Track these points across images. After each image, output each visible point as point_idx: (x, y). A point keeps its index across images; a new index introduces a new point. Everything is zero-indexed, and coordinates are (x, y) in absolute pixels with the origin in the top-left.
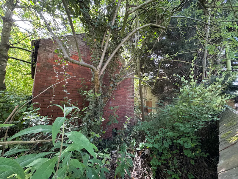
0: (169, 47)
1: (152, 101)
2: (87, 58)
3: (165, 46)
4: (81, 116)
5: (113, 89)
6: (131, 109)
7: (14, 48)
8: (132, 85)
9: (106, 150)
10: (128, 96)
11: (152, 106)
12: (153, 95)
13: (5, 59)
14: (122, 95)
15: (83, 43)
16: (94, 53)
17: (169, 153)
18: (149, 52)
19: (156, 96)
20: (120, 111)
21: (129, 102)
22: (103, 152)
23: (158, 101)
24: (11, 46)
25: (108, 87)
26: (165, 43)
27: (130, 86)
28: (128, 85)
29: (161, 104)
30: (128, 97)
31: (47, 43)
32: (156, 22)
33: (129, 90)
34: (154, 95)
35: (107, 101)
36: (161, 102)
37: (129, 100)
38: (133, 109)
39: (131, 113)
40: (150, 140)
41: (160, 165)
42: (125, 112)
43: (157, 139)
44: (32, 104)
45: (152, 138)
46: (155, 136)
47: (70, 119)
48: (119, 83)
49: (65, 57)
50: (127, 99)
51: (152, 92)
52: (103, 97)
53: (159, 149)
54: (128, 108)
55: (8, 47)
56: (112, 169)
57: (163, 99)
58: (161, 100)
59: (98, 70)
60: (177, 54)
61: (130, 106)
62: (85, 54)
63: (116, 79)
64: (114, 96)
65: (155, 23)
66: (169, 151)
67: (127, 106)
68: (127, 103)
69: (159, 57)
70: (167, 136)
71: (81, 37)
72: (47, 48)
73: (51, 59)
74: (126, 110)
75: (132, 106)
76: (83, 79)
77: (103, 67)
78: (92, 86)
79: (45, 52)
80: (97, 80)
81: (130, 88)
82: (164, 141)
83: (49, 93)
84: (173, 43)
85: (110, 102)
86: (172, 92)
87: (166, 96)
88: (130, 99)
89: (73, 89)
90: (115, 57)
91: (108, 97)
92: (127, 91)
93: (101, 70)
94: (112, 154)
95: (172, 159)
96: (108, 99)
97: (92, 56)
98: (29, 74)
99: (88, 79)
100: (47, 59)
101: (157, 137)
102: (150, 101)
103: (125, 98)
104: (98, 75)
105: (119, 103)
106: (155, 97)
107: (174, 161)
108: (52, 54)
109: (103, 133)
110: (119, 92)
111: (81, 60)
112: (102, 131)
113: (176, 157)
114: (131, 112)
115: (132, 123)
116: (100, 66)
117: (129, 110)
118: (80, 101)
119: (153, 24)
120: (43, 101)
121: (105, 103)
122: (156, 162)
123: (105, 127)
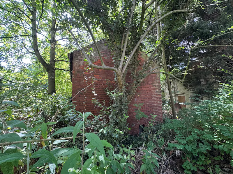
0: (204, 29)
1: (185, 95)
2: (110, 60)
3: (197, 29)
4: (109, 113)
5: (137, 87)
6: (158, 105)
7: (59, 61)
8: (158, 80)
9: (130, 147)
10: (154, 91)
11: (186, 101)
12: (186, 88)
13: (54, 71)
14: (147, 91)
15: (105, 47)
16: (115, 55)
17: (207, 158)
18: (174, 42)
19: (191, 89)
20: (146, 108)
21: (155, 98)
22: (128, 148)
23: (193, 95)
24: (57, 60)
25: (132, 85)
26: (198, 26)
27: (156, 81)
28: (153, 81)
29: (197, 99)
30: (154, 93)
31: (79, 54)
32: (180, 7)
33: (154, 85)
34: (188, 88)
35: (131, 98)
36: (197, 97)
37: (156, 96)
38: (161, 105)
39: (159, 110)
40: (181, 141)
41: (196, 170)
42: (151, 109)
43: (190, 140)
44: (72, 102)
45: (183, 139)
46: (188, 137)
47: (98, 116)
48: (142, 80)
49: (89, 65)
50: (153, 95)
51: (184, 85)
52: (127, 95)
53: (194, 152)
54: (154, 104)
55: (55, 61)
56: (139, 165)
57: (199, 93)
58: (197, 94)
59: (119, 70)
60: (213, 37)
61: (157, 102)
62: (108, 56)
63: (139, 76)
64: (138, 93)
65: (179, 9)
66: (208, 156)
67: (153, 102)
68: (153, 99)
69: (190, 43)
70: (203, 138)
71: (104, 42)
72: (79, 58)
73: (82, 66)
74: (153, 107)
75: (159, 102)
76: (108, 80)
77: (124, 66)
78: (116, 85)
79: (77, 61)
80: (119, 80)
81: (156, 83)
82: (199, 144)
83: (82, 94)
84: (209, 23)
85: (135, 99)
86: (212, 83)
87: (203, 89)
88: (156, 94)
89: (100, 89)
90: (136, 54)
91: (132, 94)
92: (152, 87)
93: (122, 70)
94: (138, 151)
95: (214, 166)
96: (132, 97)
97: (113, 58)
98: (70, 79)
99: (112, 79)
100: (79, 66)
101: (190, 138)
102: (183, 95)
103: (150, 94)
104: (119, 75)
105: (145, 100)
106: (189, 90)
107: (215, 169)
108: (82, 61)
109: (129, 130)
110: (144, 89)
111: (104, 64)
112: (128, 128)
113: (219, 165)
114: (158, 108)
115: (161, 120)
116: (121, 66)
117: (156, 107)
118: (107, 99)
119: (175, 11)
120: (79, 101)
121: (130, 101)
122: (189, 166)
123: (132, 123)
